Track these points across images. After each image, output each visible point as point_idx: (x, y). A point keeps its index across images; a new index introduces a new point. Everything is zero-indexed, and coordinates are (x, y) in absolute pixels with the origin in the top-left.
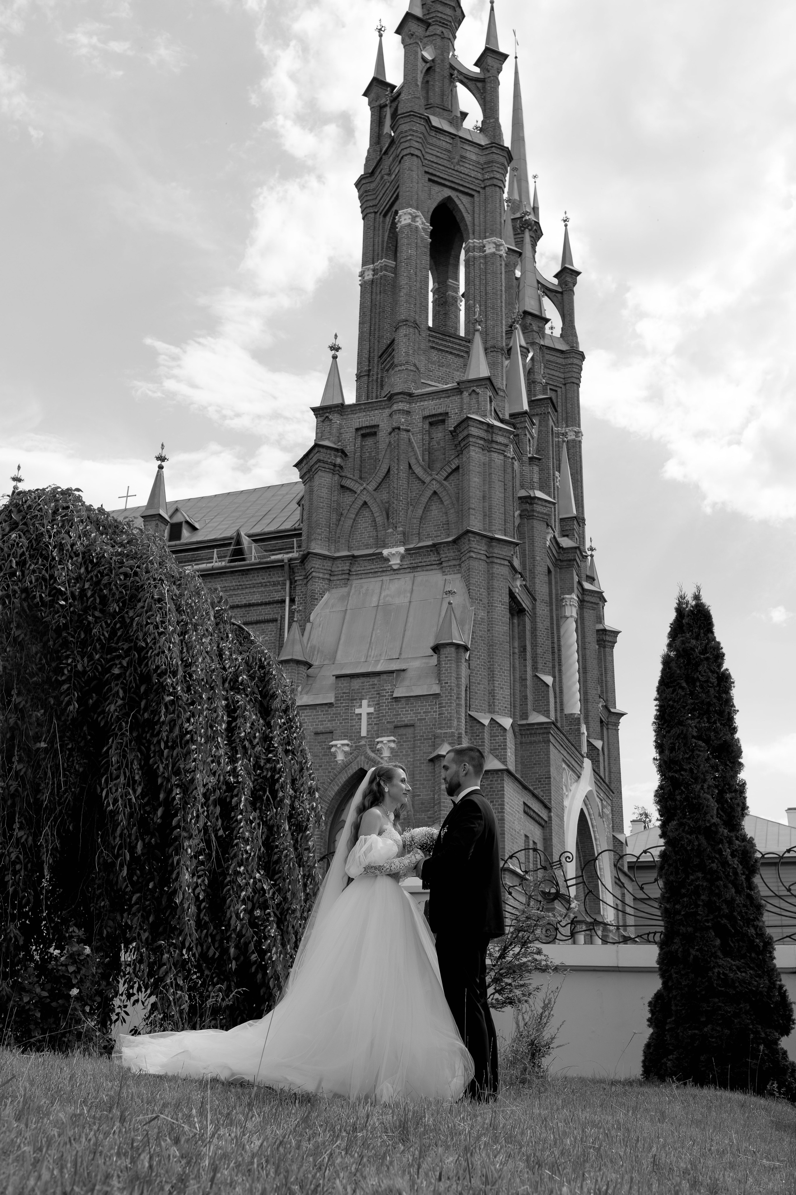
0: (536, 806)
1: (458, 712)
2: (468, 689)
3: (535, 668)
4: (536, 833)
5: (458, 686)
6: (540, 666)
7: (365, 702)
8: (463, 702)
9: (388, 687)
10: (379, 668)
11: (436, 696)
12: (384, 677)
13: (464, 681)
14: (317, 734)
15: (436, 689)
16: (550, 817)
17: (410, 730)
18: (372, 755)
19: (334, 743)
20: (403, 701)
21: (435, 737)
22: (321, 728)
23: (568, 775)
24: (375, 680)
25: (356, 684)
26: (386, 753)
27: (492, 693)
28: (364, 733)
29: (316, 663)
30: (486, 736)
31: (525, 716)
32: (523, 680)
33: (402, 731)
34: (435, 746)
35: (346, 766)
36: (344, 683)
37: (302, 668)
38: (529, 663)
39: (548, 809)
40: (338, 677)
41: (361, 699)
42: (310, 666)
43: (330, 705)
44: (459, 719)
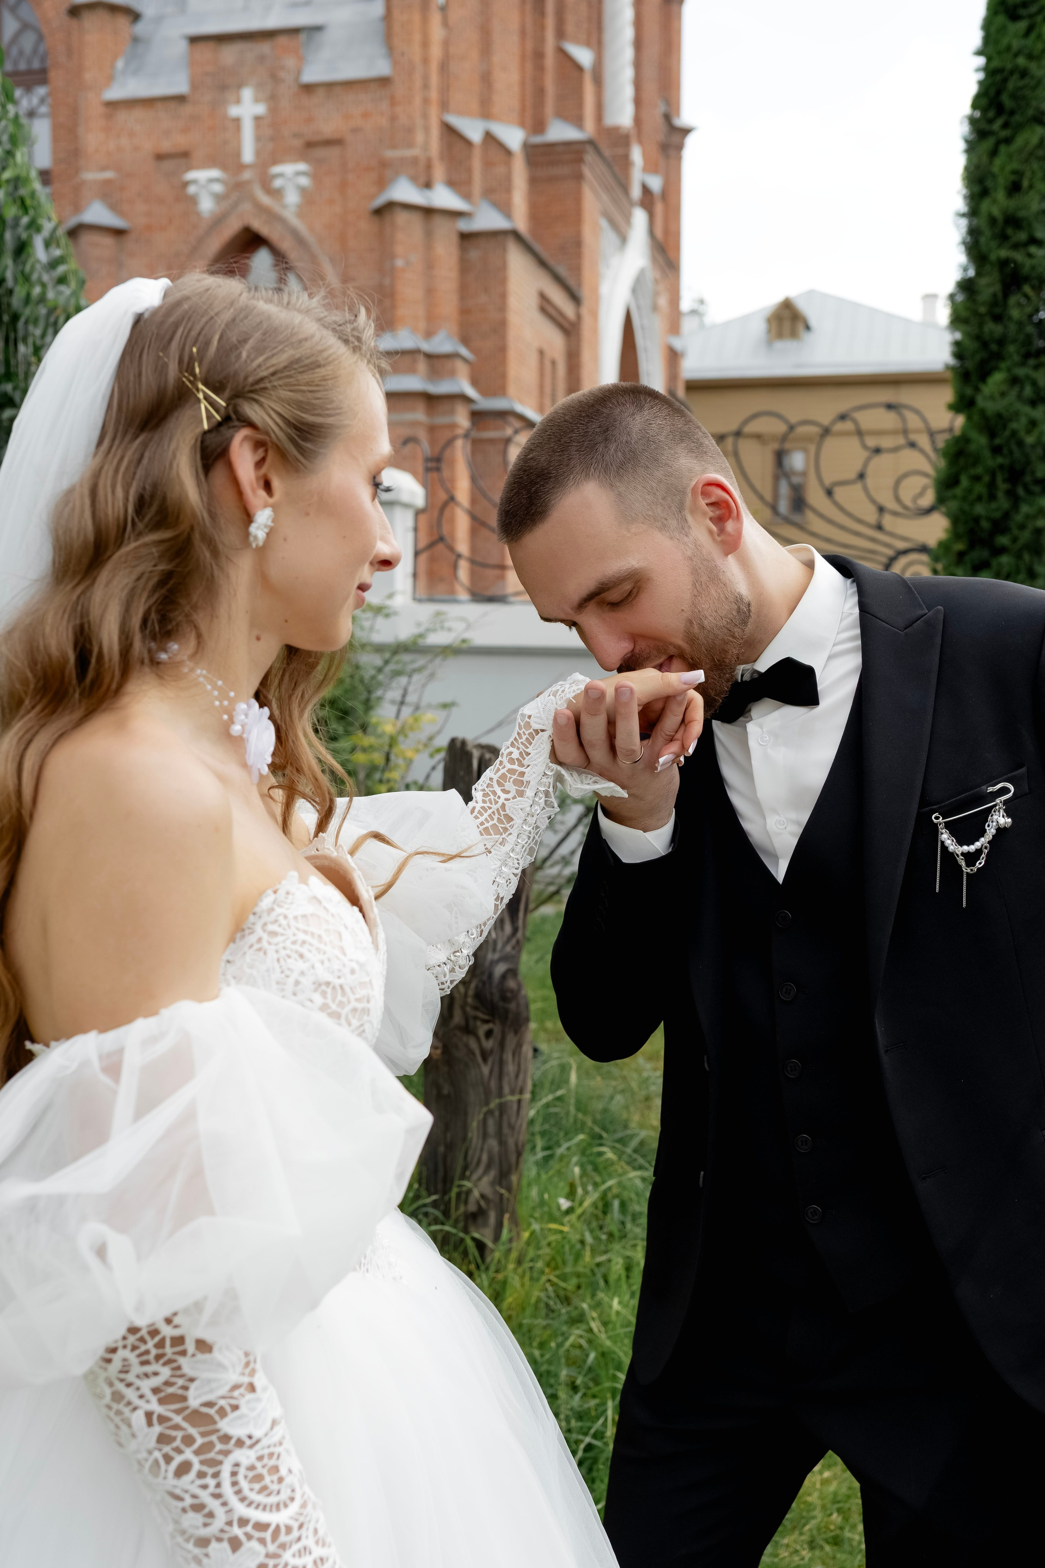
0: (558, 297)
1: (425, 116)
2: (444, 67)
3: (561, 34)
4: (555, 342)
5: (426, 61)
6: (570, 28)
7: (247, 94)
8: (434, 95)
9: (290, 62)
10: (272, 22)
11: (383, 81)
12: (282, 40)
13: (436, 52)
14: (160, 157)
15: (382, 68)
16: (579, 316)
17: (333, 153)
18: (265, 200)
19: (191, 175)
20: (321, 93)
21: (384, 164)
22: (166, 146)
23: (608, 237)
24: (265, 48)
25: (229, 54)
26: (292, 198)
27: (486, 79)
28: (248, 155)
29: (148, 10)
30: (477, 164)
31: (539, 127)
32: (539, 55)
33: (321, 152)
34: (382, 183)
35: (218, 220)
36: (205, 52)
37: (122, 21)
38: (550, 22)
39: (575, 298)
40: (194, 40)
41: (240, 86)
42: (135, 16)
43: (180, 99)
44: (427, 129)
